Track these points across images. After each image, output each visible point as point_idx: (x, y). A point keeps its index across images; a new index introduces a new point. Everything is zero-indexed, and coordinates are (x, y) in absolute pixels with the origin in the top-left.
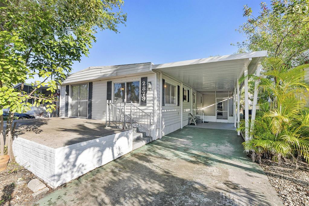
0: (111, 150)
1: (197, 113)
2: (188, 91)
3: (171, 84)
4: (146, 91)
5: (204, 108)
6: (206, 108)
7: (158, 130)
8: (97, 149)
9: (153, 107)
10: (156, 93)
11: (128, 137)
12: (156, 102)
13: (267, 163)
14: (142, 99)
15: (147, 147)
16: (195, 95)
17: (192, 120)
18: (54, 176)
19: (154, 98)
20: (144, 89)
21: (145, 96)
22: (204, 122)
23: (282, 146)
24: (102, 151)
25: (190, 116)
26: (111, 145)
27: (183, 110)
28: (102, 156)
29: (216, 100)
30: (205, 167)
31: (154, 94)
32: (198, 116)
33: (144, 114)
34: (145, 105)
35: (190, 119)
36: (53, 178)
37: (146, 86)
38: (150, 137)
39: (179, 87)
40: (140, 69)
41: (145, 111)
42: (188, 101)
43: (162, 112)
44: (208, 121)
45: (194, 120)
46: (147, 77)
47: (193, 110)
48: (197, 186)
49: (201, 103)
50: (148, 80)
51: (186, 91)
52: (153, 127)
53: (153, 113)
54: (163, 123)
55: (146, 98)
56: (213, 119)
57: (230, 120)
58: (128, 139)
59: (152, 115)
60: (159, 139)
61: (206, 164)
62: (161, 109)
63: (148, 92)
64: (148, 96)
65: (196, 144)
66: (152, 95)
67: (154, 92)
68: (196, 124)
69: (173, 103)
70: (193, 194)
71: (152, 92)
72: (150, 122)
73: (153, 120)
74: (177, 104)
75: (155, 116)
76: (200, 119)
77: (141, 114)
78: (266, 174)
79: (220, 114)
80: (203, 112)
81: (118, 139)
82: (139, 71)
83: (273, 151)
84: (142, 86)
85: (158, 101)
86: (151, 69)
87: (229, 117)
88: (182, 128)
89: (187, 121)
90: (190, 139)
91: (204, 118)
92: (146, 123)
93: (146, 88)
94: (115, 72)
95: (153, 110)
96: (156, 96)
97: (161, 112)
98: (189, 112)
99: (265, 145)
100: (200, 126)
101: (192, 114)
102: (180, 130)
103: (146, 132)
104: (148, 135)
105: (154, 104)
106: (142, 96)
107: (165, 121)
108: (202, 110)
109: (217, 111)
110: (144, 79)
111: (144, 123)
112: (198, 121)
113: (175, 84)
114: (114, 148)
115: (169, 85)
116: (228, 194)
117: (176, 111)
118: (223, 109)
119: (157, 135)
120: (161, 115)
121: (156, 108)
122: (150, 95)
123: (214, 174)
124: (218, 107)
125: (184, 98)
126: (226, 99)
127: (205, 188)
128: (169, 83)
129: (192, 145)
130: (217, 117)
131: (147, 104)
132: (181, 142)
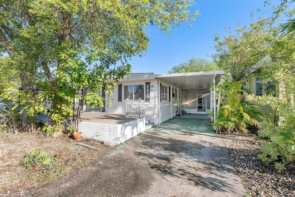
0: (136, 129)
1: (182, 107)
2: (176, 89)
3: (165, 86)
4: (149, 92)
5: (188, 103)
6: (189, 102)
7: (158, 118)
8: (131, 127)
9: (155, 103)
10: (156, 93)
11: (143, 122)
12: (156, 99)
13: (224, 134)
14: (146, 97)
15: (153, 129)
16: (181, 92)
17: (179, 112)
18: (117, 138)
19: (155, 97)
20: (148, 90)
21: (149, 95)
22: (188, 114)
23: (230, 123)
24: (133, 128)
25: (177, 109)
26: (136, 125)
27: (173, 105)
28: (133, 131)
29: (197, 96)
30: (190, 136)
31: (155, 94)
32: (183, 109)
33: (148, 107)
34: (149, 102)
35: (177, 111)
36: (117, 140)
37: (149, 88)
38: (153, 123)
39: (170, 87)
40: (146, 77)
41: (149, 106)
42: (176, 98)
43: (161, 106)
44: (190, 113)
45: (180, 112)
46: (150, 82)
47: (179, 105)
48: (187, 142)
49: (185, 98)
50: (151, 84)
51: (174, 90)
52: (155, 116)
53: (155, 107)
54: (161, 114)
55: (149, 97)
56: (195, 111)
57: (207, 112)
58: (143, 123)
59: (154, 108)
60: (158, 125)
61: (191, 135)
62: (160, 104)
63: (151, 92)
64: (150, 95)
65: (184, 127)
66: (154, 95)
67: (155, 93)
68: (182, 115)
69: (166, 99)
70: (185, 144)
71: (154, 93)
72: (153, 113)
73: (155, 111)
74: (168, 100)
75: (156, 109)
76: (184, 112)
77: (146, 108)
78: (222, 138)
79: (200, 108)
80: (187, 106)
81: (139, 122)
82: (145, 78)
83: (226, 126)
84: (146, 88)
85: (158, 98)
86: (154, 78)
87: (207, 110)
88: (172, 118)
89: (175, 113)
90: (180, 124)
91: (188, 111)
92: (150, 114)
93: (149, 90)
94: (127, 78)
95: (155, 105)
96: (156, 95)
97: (159, 106)
98: (177, 106)
99: (222, 123)
100: (185, 117)
101: (178, 107)
102: (171, 119)
103: (150, 120)
104: (151, 122)
105: (155, 101)
106: (147, 95)
107: (161, 112)
108: (186, 104)
109: (198, 105)
110: (148, 83)
111: (148, 114)
112: (184, 113)
113: (167, 85)
114: (138, 127)
115: (164, 87)
116: (201, 144)
117: (168, 105)
118: (202, 103)
119: (157, 122)
120: (160, 108)
121: (157, 103)
122: (152, 94)
123: (195, 138)
124: (199, 102)
125: (173, 96)
126: (204, 95)
127: (191, 142)
128: (164, 85)
129: (181, 127)
130: (198, 110)
131: (150, 101)
132: (174, 126)
